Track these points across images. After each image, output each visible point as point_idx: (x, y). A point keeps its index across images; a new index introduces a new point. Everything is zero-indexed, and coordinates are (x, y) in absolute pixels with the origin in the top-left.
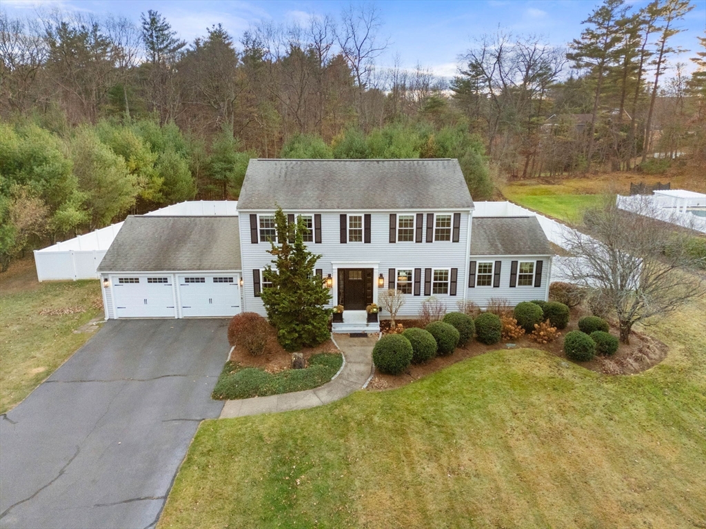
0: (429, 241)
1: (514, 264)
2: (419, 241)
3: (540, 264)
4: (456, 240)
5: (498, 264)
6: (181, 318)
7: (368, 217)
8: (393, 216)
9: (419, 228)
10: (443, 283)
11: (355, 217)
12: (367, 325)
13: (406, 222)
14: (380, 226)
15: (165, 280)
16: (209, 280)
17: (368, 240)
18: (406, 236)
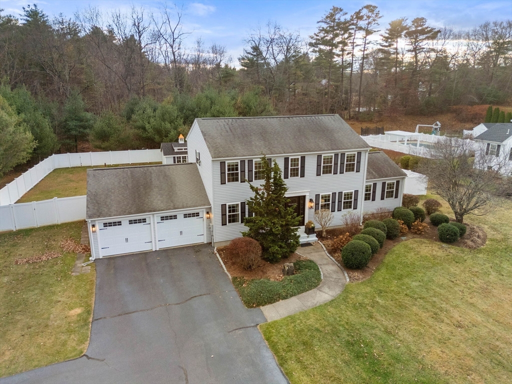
0: (342, 172)
1: (384, 184)
2: (335, 173)
3: (398, 182)
4: (358, 171)
5: (375, 185)
6: (158, 249)
7: (303, 158)
8: (319, 157)
9: (336, 164)
10: (349, 201)
11: (295, 159)
12: (308, 237)
13: (328, 160)
14: (311, 165)
15: (144, 220)
16: (180, 217)
17: (303, 175)
18: (327, 170)
